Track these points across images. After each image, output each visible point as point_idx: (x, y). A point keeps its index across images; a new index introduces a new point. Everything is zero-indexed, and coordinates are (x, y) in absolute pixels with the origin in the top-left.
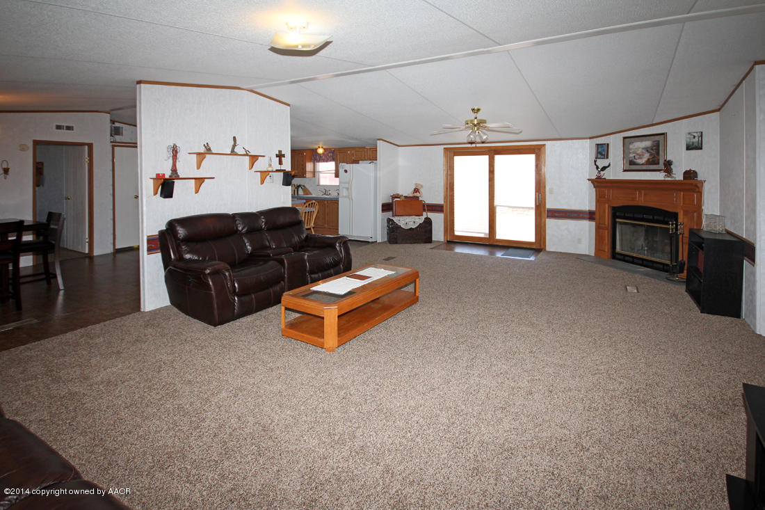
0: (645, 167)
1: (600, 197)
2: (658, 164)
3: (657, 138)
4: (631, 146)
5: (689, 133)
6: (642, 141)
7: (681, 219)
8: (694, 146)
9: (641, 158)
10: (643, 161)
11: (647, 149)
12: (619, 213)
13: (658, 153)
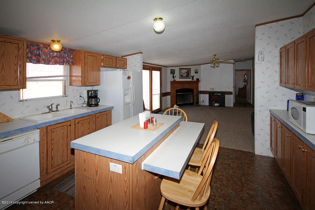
0: (185, 77)
2: (189, 76)
3: (189, 69)
4: (181, 71)
5: (195, 69)
6: (184, 70)
7: (194, 90)
8: (196, 72)
10: (185, 75)
11: (186, 72)
12: (178, 91)
13: (189, 74)
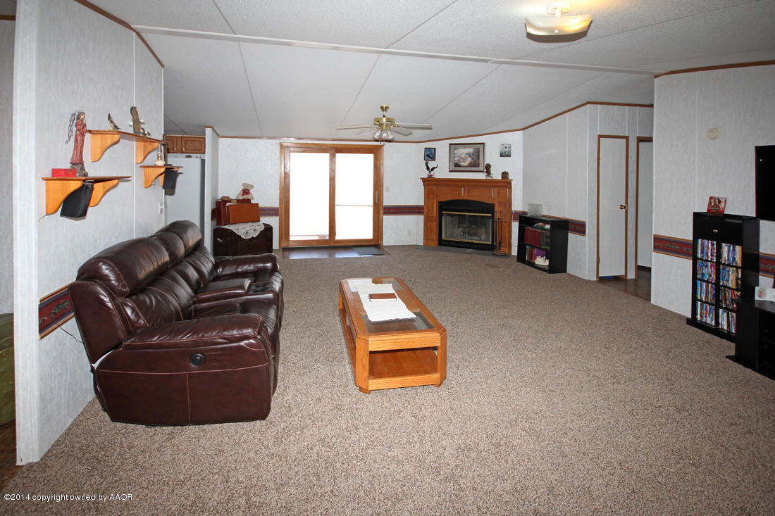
0: (467, 169)
1: (428, 193)
2: (478, 166)
3: (478, 146)
4: (456, 152)
5: (503, 145)
6: (465, 148)
7: (497, 208)
8: (505, 154)
9: (464, 162)
10: (466, 164)
11: (469, 155)
12: (444, 206)
13: (478, 158)
